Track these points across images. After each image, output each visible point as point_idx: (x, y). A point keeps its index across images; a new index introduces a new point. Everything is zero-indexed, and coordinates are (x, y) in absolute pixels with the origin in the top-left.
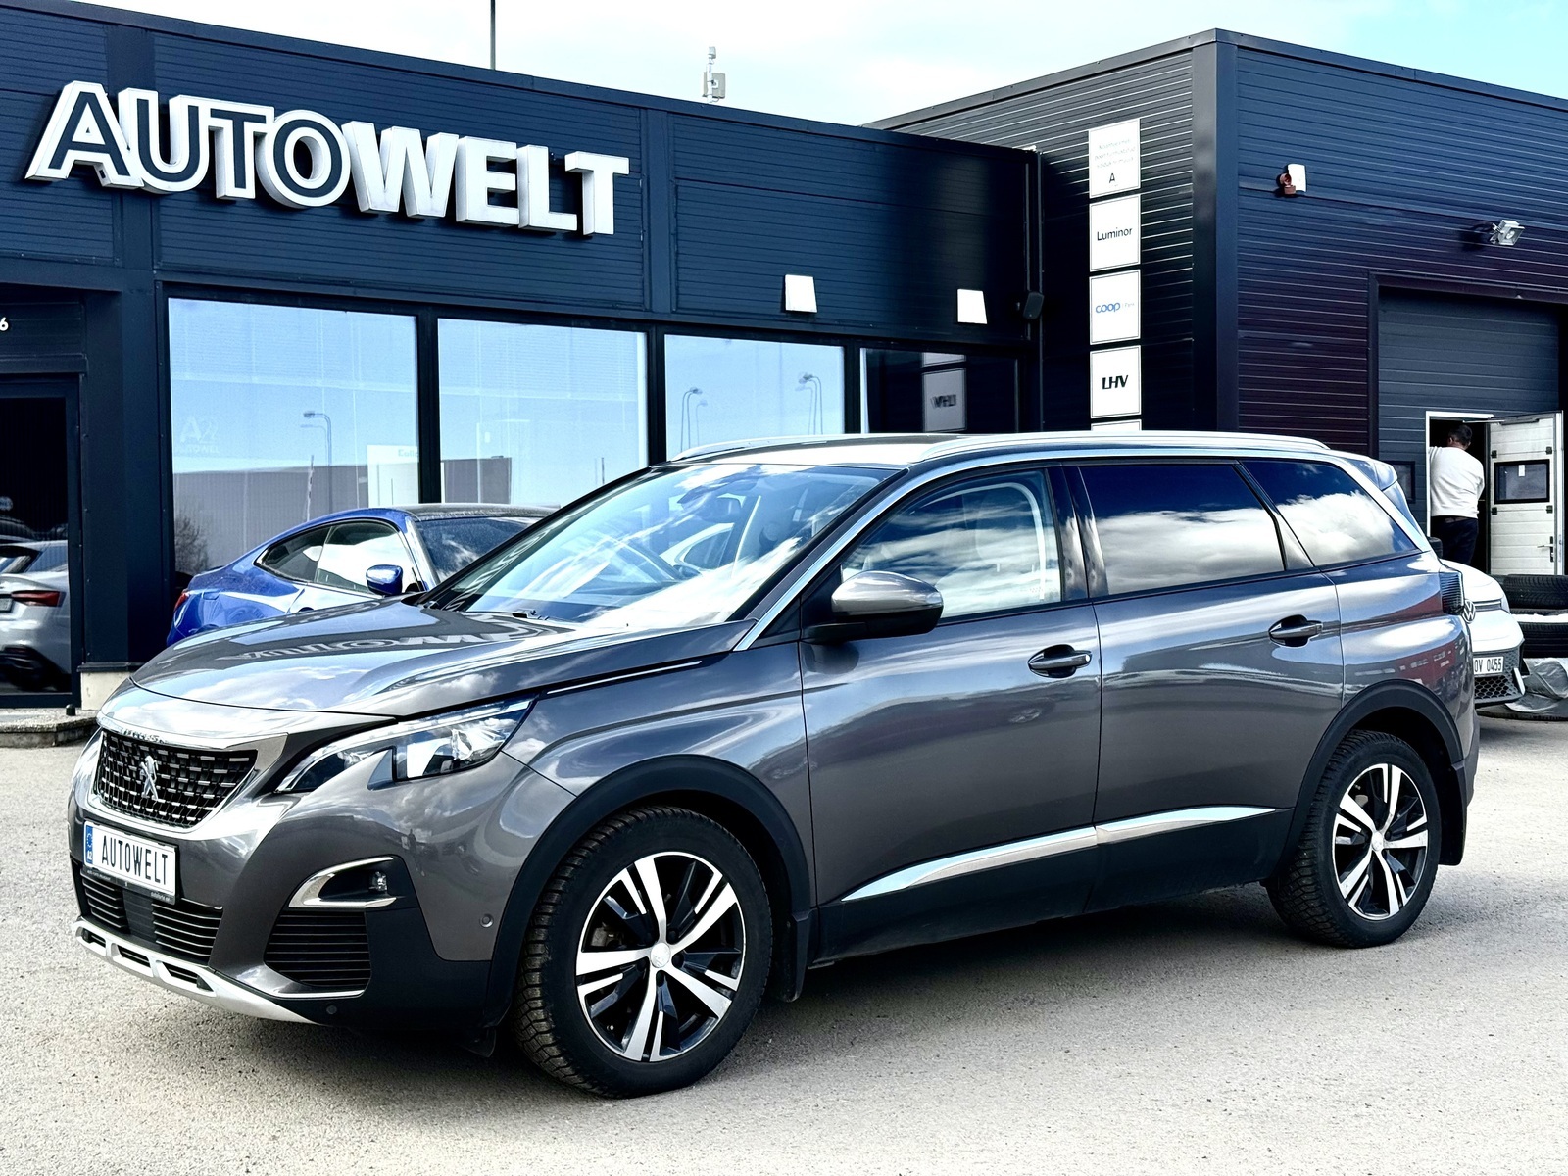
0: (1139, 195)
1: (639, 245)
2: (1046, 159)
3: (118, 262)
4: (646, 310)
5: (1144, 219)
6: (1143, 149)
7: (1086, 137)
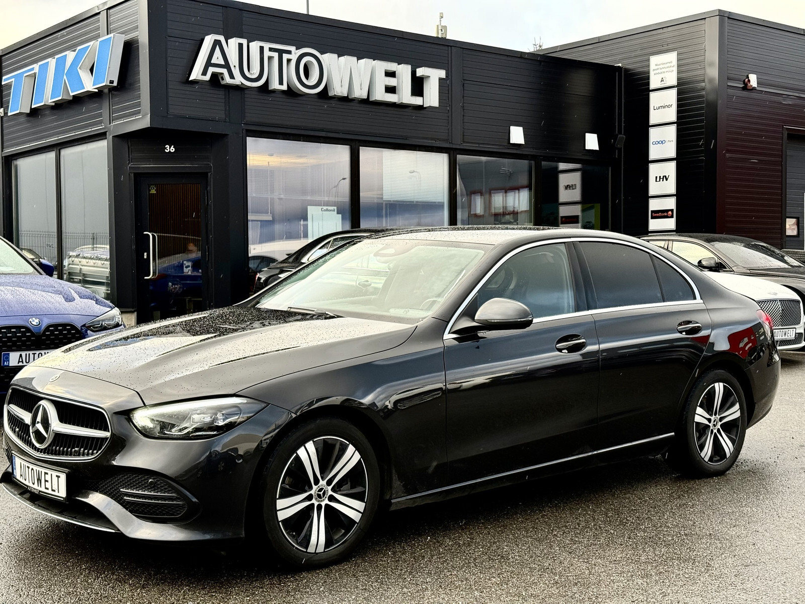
0: (676, 88)
1: (447, 112)
2: (627, 70)
3: (228, 120)
4: (450, 143)
5: (679, 100)
6: (679, 66)
7: (649, 60)
